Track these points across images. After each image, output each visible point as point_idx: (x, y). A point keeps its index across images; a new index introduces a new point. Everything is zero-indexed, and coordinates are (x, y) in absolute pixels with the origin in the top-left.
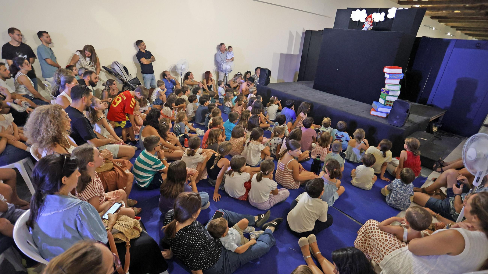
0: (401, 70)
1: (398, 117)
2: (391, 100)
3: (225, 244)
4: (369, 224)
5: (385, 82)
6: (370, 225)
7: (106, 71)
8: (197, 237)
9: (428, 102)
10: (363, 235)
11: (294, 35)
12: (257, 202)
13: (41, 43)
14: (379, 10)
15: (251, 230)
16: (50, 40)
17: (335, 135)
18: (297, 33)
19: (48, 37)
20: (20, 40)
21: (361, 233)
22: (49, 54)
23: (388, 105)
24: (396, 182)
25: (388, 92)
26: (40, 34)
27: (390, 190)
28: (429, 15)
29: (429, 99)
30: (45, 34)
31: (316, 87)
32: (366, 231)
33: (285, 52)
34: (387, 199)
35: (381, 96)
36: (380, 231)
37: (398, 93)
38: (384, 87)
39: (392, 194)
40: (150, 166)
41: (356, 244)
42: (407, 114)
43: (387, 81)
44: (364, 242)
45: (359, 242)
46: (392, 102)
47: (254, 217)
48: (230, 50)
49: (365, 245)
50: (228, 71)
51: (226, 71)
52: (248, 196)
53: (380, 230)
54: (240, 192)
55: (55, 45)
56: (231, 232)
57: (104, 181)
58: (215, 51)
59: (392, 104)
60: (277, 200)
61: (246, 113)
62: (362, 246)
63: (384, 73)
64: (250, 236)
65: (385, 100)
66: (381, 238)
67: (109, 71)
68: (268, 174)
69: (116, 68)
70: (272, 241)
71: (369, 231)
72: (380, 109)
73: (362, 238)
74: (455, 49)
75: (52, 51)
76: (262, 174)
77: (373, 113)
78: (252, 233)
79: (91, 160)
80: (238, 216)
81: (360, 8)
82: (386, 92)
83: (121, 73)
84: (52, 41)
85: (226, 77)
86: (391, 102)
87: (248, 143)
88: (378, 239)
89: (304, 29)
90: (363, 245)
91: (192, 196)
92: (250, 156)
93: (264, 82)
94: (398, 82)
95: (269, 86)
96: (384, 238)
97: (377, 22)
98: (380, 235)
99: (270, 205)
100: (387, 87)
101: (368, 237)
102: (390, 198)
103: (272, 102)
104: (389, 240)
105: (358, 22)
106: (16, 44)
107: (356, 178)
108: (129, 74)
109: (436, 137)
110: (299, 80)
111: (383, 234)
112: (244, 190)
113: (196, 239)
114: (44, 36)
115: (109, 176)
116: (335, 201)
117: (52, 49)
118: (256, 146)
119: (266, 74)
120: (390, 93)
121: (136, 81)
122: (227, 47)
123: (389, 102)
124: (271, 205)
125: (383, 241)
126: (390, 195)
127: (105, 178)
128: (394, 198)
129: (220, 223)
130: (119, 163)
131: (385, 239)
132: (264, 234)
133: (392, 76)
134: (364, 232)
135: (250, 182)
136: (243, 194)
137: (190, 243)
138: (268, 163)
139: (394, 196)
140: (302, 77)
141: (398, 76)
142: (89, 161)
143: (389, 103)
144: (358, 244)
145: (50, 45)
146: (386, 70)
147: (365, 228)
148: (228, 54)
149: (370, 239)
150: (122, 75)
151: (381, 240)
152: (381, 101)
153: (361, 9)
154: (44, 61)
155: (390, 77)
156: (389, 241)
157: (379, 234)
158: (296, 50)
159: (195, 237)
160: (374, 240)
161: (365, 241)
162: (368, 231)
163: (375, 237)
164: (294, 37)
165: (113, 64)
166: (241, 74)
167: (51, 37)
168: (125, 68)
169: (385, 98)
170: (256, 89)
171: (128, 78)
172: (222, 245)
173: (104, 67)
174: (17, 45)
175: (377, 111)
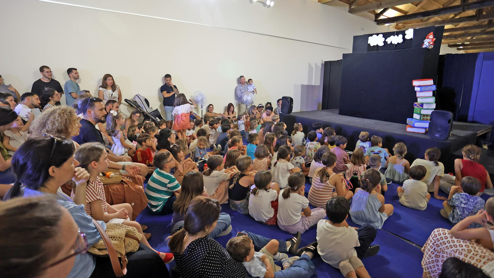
0: (432, 81)
1: (439, 129)
2: (428, 114)
3: (250, 269)
4: (437, 233)
5: (417, 96)
6: (439, 234)
7: (127, 104)
8: (215, 249)
9: (470, 119)
10: (432, 250)
11: (314, 67)
12: (287, 225)
13: (69, 79)
14: (395, 32)
15: (284, 257)
16: (78, 76)
17: (371, 152)
18: (316, 64)
19: (76, 73)
20: (50, 77)
21: (429, 247)
22: (75, 89)
23: (425, 120)
24: (458, 197)
25: (422, 105)
26: (70, 71)
27: (453, 207)
28: (446, 43)
29: (469, 116)
30: (74, 71)
31: (341, 113)
32: (435, 244)
33: (306, 83)
34: (451, 218)
35: (415, 111)
36: (455, 240)
37: (434, 106)
38: (417, 101)
39: (455, 211)
40: (164, 185)
41: (425, 265)
42: (449, 125)
43: (418, 95)
44: (435, 260)
45: (428, 261)
46: (429, 116)
47: (286, 242)
48: (251, 83)
49: (438, 263)
50: (248, 102)
51: (247, 102)
52: (277, 219)
53: (456, 238)
54: (267, 214)
55: (81, 81)
56: (258, 256)
57: (109, 194)
58: (236, 85)
59: (429, 118)
60: (312, 222)
61: (270, 136)
62: (434, 267)
63: (414, 87)
64: (283, 264)
65: (421, 115)
66: (460, 249)
67: (131, 104)
68: (297, 189)
69: (137, 100)
70: (310, 268)
71: (439, 243)
72: (417, 124)
73: (431, 254)
74: (484, 62)
75: (78, 86)
76: (290, 191)
77: (409, 129)
78: (284, 261)
79: (97, 160)
80: (265, 239)
81: (376, 33)
82: (419, 106)
83: (142, 105)
84: (80, 78)
85: (247, 109)
86: (427, 115)
87: (276, 163)
88: (456, 251)
89: (322, 60)
90: (435, 264)
91: (210, 202)
92: (278, 176)
93: (286, 110)
94: (431, 94)
95: (291, 114)
96: (464, 247)
97: (396, 44)
98: (458, 244)
99: (303, 228)
100: (420, 101)
101: (440, 251)
102: (456, 216)
103: (297, 129)
104: (472, 249)
105: (376, 46)
106: (46, 81)
107: (405, 196)
108: (150, 107)
109: (489, 155)
110: (323, 108)
111: (462, 243)
112: (273, 210)
113: (213, 251)
114: (73, 72)
115: (116, 189)
116: (384, 221)
117: (79, 84)
118: (283, 164)
119: (289, 102)
120: (425, 106)
121: (156, 113)
122: (247, 80)
123: (425, 116)
124: (305, 228)
125: (464, 253)
126: (453, 212)
127: (111, 190)
128: (460, 215)
129: (242, 241)
130: (129, 178)
131: (466, 249)
132: (300, 260)
133: (423, 89)
134: (432, 245)
135: (277, 200)
136: (272, 215)
137: (206, 256)
138: (297, 176)
139: (459, 213)
140: (326, 105)
141: (430, 87)
142: (94, 160)
143: (425, 118)
144: (427, 265)
145: (77, 81)
146: (415, 83)
147: (432, 240)
148: (249, 86)
149: (443, 255)
150: (143, 107)
151: (461, 251)
152: (416, 116)
153: (378, 34)
154: (69, 95)
155: (420, 89)
156: (473, 252)
157: (456, 243)
158: (317, 80)
159: (212, 248)
160: (450, 253)
161: (437, 259)
162: (437, 243)
163: (452, 249)
164: (313, 68)
165: (135, 97)
166: (263, 107)
167: (80, 74)
168: (146, 100)
169: (420, 112)
170: (279, 117)
171: (149, 111)
172: (246, 270)
173: (126, 100)
174: (48, 81)
175: (414, 127)
